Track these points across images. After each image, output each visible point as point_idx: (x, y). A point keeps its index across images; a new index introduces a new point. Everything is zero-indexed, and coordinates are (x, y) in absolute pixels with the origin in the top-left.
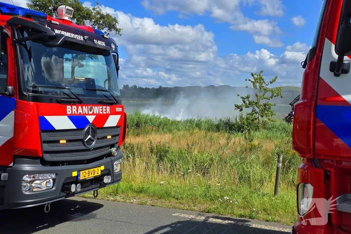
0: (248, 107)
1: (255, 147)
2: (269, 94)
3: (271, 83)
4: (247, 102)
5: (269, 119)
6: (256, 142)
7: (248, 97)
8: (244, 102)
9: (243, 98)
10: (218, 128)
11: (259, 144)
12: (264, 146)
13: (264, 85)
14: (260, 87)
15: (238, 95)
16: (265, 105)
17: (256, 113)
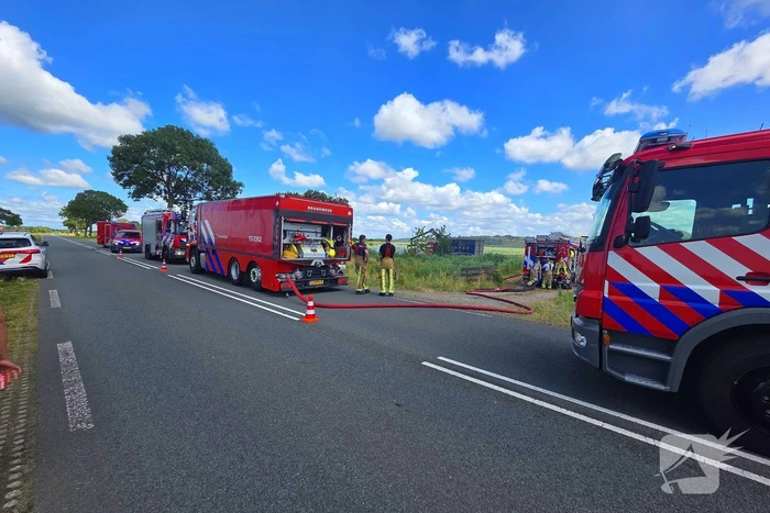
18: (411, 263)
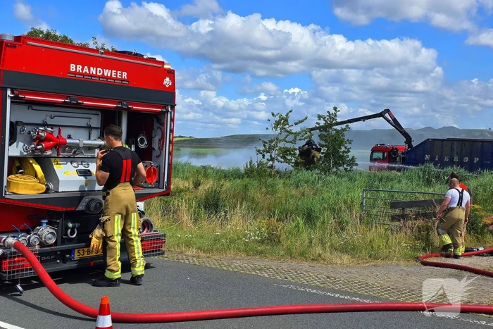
3: (296, 124)
18: (272, 190)
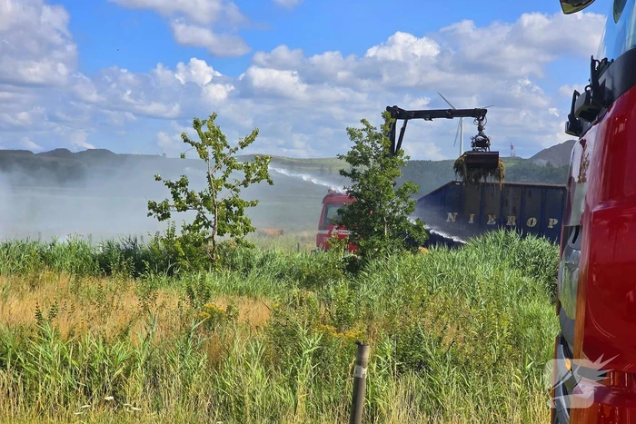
0: (185, 209)
1: (220, 316)
2: (237, 176)
3: (243, 146)
4: (183, 197)
5: (238, 241)
6: (219, 304)
7: (183, 184)
8: (176, 196)
9: (170, 185)
10: (104, 264)
11: (229, 309)
12: (241, 313)
13: (225, 151)
14: (215, 156)
15: (158, 179)
16: (228, 204)
17: (207, 225)
